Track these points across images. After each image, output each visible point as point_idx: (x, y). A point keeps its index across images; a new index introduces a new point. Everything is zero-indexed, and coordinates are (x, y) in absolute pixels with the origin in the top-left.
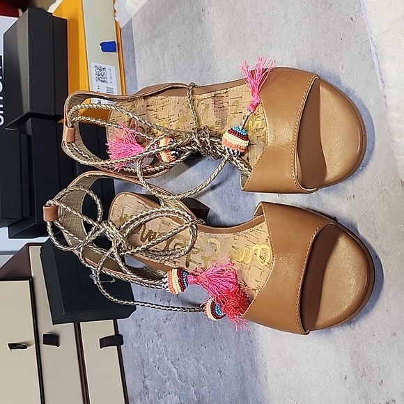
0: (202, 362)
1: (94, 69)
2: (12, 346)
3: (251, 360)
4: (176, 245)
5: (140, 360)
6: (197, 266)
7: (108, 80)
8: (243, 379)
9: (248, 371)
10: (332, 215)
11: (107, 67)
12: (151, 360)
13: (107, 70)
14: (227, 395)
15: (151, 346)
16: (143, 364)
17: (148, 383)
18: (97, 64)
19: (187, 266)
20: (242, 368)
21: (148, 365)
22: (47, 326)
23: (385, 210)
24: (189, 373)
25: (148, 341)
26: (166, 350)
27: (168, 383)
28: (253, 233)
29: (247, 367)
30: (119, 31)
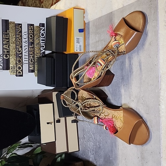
0: (101, 137)
1: (76, 39)
2: (48, 123)
3: (115, 143)
4: (97, 110)
5: (83, 129)
6: (103, 117)
7: (80, 42)
8: (112, 147)
9: (114, 145)
10: (142, 116)
11: (80, 38)
12: (86, 130)
13: (80, 39)
14: (107, 149)
15: (87, 127)
16: (84, 130)
17: (85, 136)
18: (77, 37)
19: (100, 116)
20: (112, 144)
21: (85, 131)
22: (57, 117)
23: (155, 121)
24: (97, 139)
25: (86, 125)
26: (91, 130)
27: (91, 139)
28: (120, 112)
29: (114, 144)
30: (85, 23)
